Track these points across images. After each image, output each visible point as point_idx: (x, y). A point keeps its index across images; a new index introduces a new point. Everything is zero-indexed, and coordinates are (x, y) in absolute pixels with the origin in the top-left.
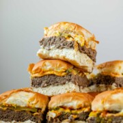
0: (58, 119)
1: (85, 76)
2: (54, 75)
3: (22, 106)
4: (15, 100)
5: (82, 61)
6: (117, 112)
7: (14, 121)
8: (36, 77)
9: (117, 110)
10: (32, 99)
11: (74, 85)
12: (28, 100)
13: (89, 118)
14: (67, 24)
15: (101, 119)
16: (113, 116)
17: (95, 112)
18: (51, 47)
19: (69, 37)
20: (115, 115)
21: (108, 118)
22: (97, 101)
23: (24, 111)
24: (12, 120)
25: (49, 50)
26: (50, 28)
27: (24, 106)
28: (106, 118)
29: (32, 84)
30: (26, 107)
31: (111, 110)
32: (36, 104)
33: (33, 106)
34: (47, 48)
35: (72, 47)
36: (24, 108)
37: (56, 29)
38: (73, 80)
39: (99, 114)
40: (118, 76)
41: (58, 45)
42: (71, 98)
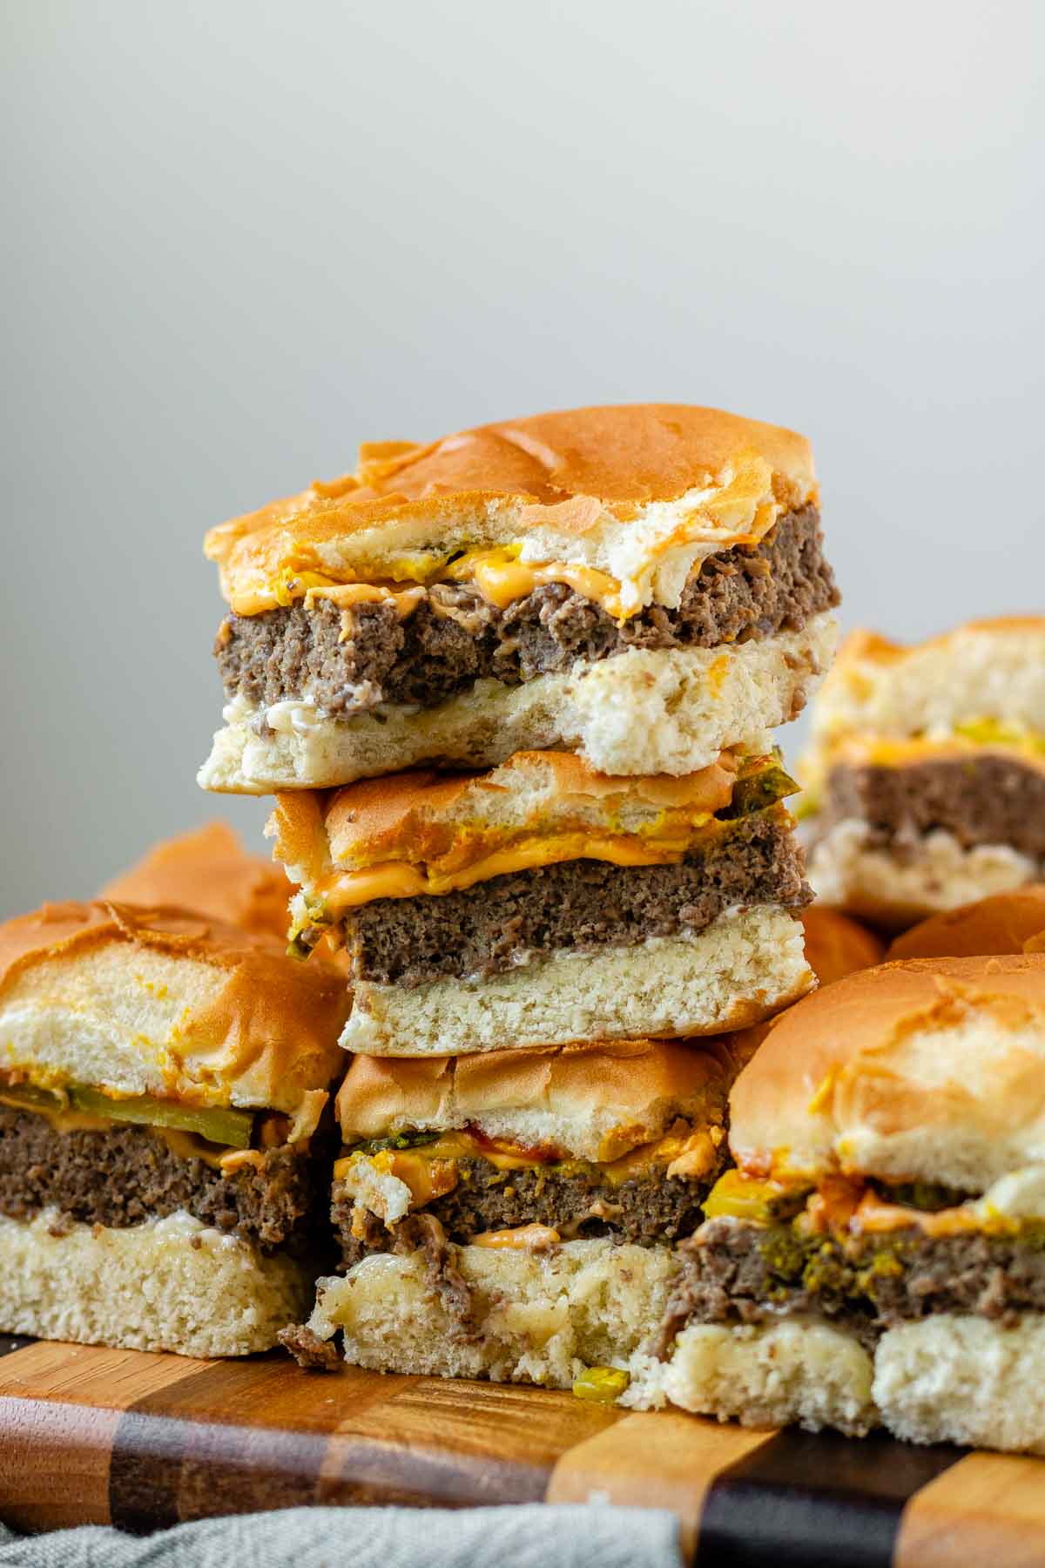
0: (432, 1222)
3: (118, 1087)
4: (54, 1034)
6: (948, 1197)
7: (49, 1216)
9: (954, 1179)
10: (207, 1032)
13: (702, 1233)
15: (804, 1252)
16: (912, 1228)
17: (755, 1174)
20: (930, 1223)
21: (869, 1248)
22: (779, 1078)
23: (139, 1129)
24: (37, 1203)
27: (133, 1087)
28: (850, 1247)
30: (148, 1098)
31: (895, 1171)
32: (239, 1069)
33: (213, 1094)
36: (131, 1101)
39: (786, 1209)
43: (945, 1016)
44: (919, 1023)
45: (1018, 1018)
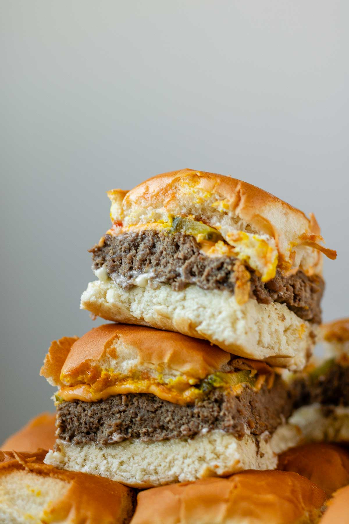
2: (150, 397)
5: (267, 339)
8: (76, 401)
10: (60, 512)
11: (233, 444)
12: (40, 512)
14: (203, 183)
18: (140, 279)
19: (214, 237)
25: (132, 287)
26: (133, 196)
29: (63, 428)
34: (120, 279)
35: (223, 283)
37: (157, 200)
38: (229, 421)
42: (223, 508)
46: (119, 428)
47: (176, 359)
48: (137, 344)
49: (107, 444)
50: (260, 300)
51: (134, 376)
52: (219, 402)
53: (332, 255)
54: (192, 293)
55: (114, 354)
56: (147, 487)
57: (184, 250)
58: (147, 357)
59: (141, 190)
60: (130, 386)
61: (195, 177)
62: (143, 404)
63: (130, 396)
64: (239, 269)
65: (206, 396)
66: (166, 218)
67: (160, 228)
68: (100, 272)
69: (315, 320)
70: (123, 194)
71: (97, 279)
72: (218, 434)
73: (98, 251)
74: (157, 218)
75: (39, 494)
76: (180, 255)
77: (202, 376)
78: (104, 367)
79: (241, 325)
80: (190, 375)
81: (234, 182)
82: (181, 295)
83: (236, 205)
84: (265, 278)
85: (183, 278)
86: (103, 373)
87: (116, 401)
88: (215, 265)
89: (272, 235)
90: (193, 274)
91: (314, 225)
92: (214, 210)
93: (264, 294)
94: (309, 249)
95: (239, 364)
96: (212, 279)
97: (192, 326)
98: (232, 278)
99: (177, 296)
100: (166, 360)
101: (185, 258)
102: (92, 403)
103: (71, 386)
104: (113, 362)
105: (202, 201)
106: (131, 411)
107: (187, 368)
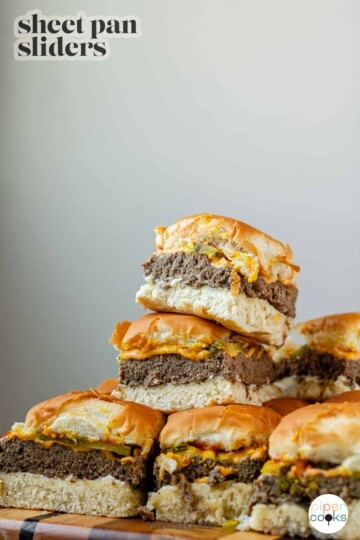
0: (183, 477)
1: (266, 353)
2: (177, 356)
3: (92, 438)
4: (74, 422)
5: (253, 320)
6: (331, 466)
7: (70, 477)
8: (132, 360)
9: (333, 460)
10: (119, 422)
11: (228, 385)
12: (106, 422)
13: (261, 478)
14: (214, 222)
15: (290, 483)
16: (321, 475)
17: (277, 461)
18: (173, 282)
19: (219, 255)
20: (327, 473)
21: (309, 481)
22: (283, 433)
23: (98, 451)
24: (67, 473)
25: (168, 288)
26: (170, 230)
27: (96, 438)
28: (303, 481)
29: (123, 377)
30: (101, 441)
31: (317, 458)
32: (127, 433)
33: (120, 440)
34: (161, 282)
35: (224, 283)
36: (95, 442)
37: (185, 233)
38: (226, 371)
39: (285, 470)
40: (352, 357)
41: (189, 277)
42: (219, 421)
43: (331, 414)
44: (324, 416)
45: (352, 414)
46: (158, 376)
47: (194, 332)
48: (170, 323)
49: (150, 386)
50: (249, 296)
51: (168, 343)
52: (220, 359)
53: (296, 269)
54: (205, 290)
55: (156, 329)
56: (174, 412)
57: (201, 263)
58: (176, 331)
59: (175, 227)
60: (165, 349)
61: (209, 218)
62: (174, 361)
63: (166, 356)
64: (234, 275)
65: (212, 355)
66: (190, 244)
67: (186, 250)
68: (148, 279)
69: (290, 313)
70: (164, 229)
71: (146, 283)
72: (219, 379)
73: (148, 266)
74: (185, 244)
75: (106, 411)
76: (198, 266)
77: (210, 342)
78: (149, 337)
79: (234, 309)
80: (202, 341)
81: (234, 221)
82: (198, 291)
83: (234, 235)
84: (250, 280)
85: (199, 281)
86: (149, 341)
87: (157, 359)
88: (219, 272)
89: (256, 254)
90: (205, 278)
91: (288, 250)
92: (221, 239)
93: (251, 292)
94: (284, 266)
95: (237, 338)
96: (217, 281)
97: (204, 310)
98: (229, 281)
99: (196, 292)
100: (188, 332)
101: (201, 269)
102: (142, 361)
103: (129, 350)
104: (156, 334)
105: (213, 233)
106: (166, 365)
107: (201, 337)
